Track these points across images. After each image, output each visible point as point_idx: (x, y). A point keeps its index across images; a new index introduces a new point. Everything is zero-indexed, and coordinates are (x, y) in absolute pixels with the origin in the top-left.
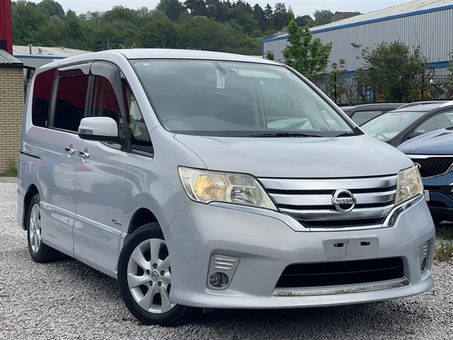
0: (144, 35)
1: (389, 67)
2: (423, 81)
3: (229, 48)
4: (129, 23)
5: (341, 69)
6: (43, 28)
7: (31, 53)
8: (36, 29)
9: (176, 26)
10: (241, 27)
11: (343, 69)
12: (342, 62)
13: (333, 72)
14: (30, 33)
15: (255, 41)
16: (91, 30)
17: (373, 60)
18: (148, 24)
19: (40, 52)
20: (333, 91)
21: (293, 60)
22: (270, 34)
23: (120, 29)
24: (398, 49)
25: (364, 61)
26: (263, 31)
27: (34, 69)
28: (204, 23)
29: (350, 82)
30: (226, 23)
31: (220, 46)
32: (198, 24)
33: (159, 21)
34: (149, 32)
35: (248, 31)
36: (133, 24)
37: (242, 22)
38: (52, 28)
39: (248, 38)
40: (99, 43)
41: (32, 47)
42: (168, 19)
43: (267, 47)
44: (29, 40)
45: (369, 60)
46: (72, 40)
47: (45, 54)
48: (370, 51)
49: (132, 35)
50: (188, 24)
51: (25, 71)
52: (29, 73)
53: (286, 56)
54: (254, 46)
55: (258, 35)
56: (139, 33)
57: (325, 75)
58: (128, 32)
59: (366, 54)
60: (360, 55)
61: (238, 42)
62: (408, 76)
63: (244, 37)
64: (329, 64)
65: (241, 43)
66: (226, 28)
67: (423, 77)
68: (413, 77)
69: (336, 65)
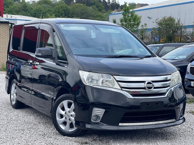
0: (55, 11)
1: (166, 27)
2: (181, 33)
3: (92, 18)
4: (49, 6)
5: (145, 28)
6: (11, 7)
7: (7, 17)
8: (8, 7)
9: (69, 7)
10: (97, 9)
11: (146, 28)
12: (146, 25)
13: (142, 29)
14: (6, 9)
15: (103, 15)
16: (32, 8)
17: (160, 24)
18: (57, 6)
19: (11, 17)
20: (141, 37)
21: (124, 23)
22: (109, 12)
23: (45, 8)
24: (171, 20)
25: (155, 24)
26: (106, 11)
27: (14, 24)
28: (81, 6)
29: (149, 33)
30: (91, 7)
31: (88, 16)
32: (79, 7)
33: (62, 5)
34: (57, 10)
35: (100, 10)
36: (50, 6)
37: (97, 7)
38: (15, 7)
39: (100, 14)
40: (36, 14)
41: (8, 15)
42: (66, 5)
43: (111, 17)
44: (5, 12)
45: (158, 24)
46: (24, 13)
47: (13, 18)
48: (159, 20)
49: (50, 11)
50: (74, 7)
51: (10, 25)
53: (121, 21)
54: (103, 17)
55: (104, 12)
56: (53, 10)
57: (138, 30)
58: (48, 10)
59: (157, 21)
60: (155, 22)
62: (174, 32)
63: (98, 13)
64: (140, 25)
65: (97, 16)
66: (91, 9)
67: (181, 32)
68: (177, 31)
69: (143, 26)
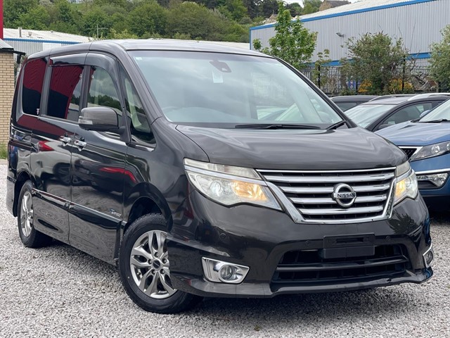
0: (133, 20)
1: (372, 57)
2: (404, 72)
3: (217, 35)
4: (119, 7)
5: (325, 59)
6: (34, 11)
7: (20, 36)
8: (26, 12)
9: (166, 11)
10: (230, 14)
11: (328, 59)
12: (327, 51)
13: (318, 61)
14: (21, 17)
15: (244, 28)
16: (80, 14)
17: (357, 50)
18: (137, 9)
19: (30, 35)
20: (317, 80)
21: (279, 49)
22: (258, 21)
23: (110, 13)
24: (382, 40)
25: (348, 51)
26: (252, 18)
27: (24, 54)
28: (194, 9)
29: (333, 72)
30: (215, 10)
32: (187, 9)
33: (149, 6)
34: (138, 17)
35: (237, 17)
36: (123, 9)
37: (231, 9)
38: (42, 11)
39: (237, 25)
40: (89, 26)
41: (22, 30)
42: (158, 5)
43: (255, 35)
44: (18, 22)
45: (354, 50)
46: (62, 24)
47: (35, 38)
48: (355, 41)
49: (122, 19)
50: (178, 9)
51: (15, 55)
52: (19, 58)
53: (273, 45)
54: (242, 33)
55: (247, 22)
56: (129, 18)
57: (310, 64)
58: (118, 16)
59: (351, 44)
60: (345, 44)
61: (227, 28)
62: (389, 67)
63: (233, 24)
64: (315, 53)
65: (229, 30)
66: (215, 14)
67: (404, 68)
68: (394, 68)
69: (321, 54)
